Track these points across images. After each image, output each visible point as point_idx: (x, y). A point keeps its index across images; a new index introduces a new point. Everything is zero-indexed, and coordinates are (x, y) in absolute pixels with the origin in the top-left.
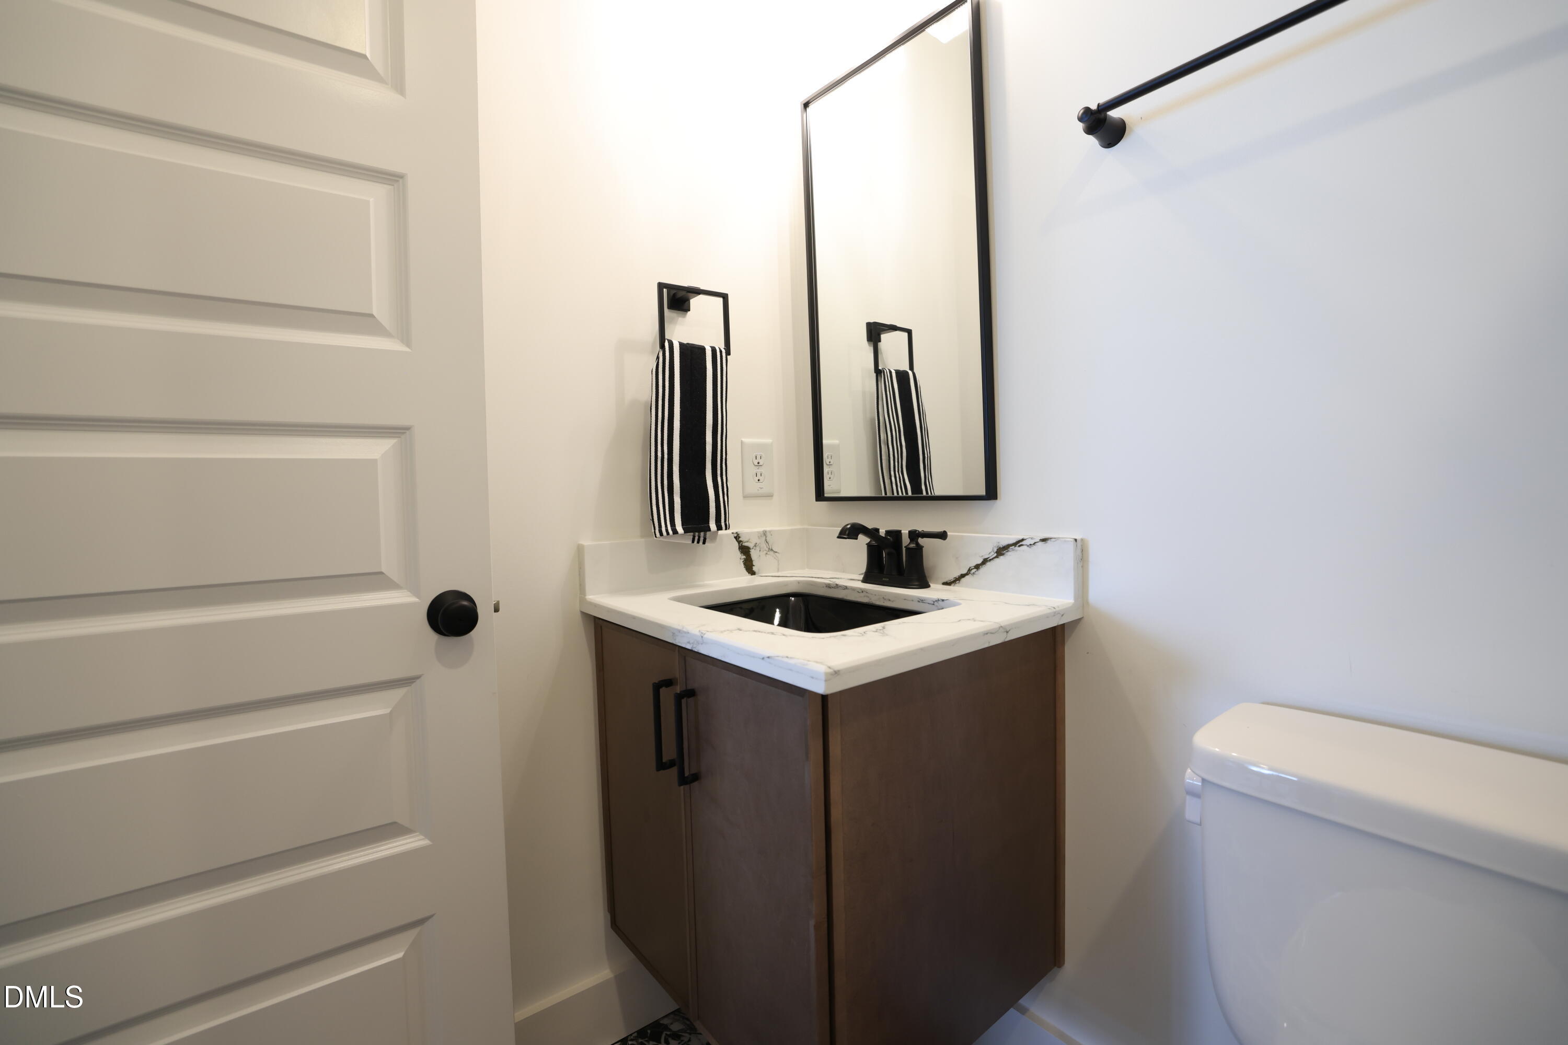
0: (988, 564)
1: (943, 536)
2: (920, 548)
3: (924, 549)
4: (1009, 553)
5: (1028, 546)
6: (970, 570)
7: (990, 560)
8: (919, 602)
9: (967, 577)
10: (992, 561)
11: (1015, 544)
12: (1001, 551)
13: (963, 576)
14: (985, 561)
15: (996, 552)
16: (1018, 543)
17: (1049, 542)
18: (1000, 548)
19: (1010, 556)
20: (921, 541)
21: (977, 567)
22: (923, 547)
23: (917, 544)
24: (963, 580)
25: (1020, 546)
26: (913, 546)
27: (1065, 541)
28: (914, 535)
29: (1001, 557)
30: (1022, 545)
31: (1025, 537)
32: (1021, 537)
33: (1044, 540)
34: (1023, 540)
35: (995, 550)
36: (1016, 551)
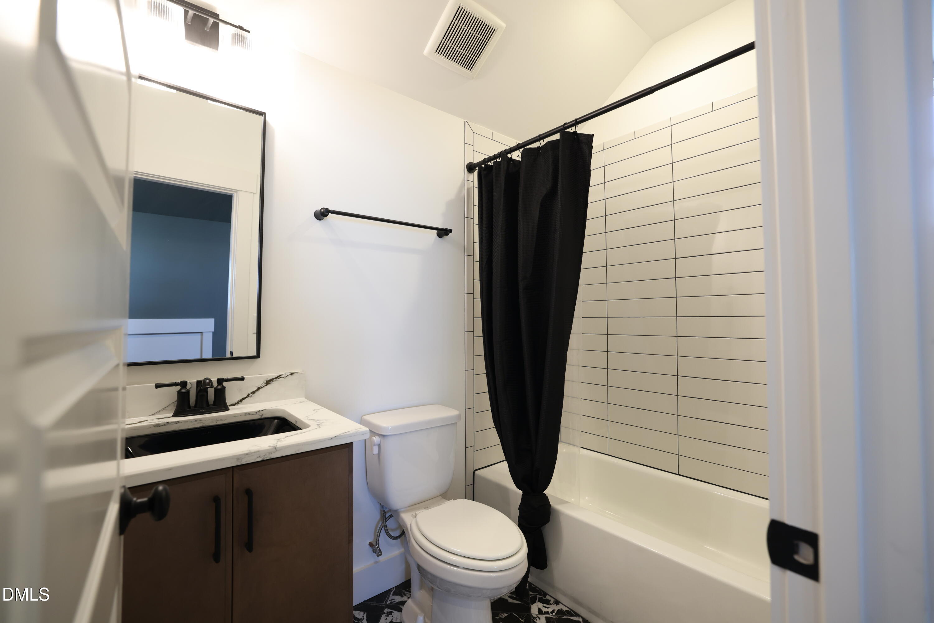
0: (261, 390)
1: (242, 379)
2: (224, 388)
3: (226, 388)
4: (273, 382)
5: (283, 378)
6: (248, 395)
7: (262, 387)
8: (245, 415)
9: (246, 399)
10: (263, 388)
11: (276, 378)
12: (268, 382)
13: (244, 399)
14: (259, 389)
15: (266, 383)
16: (278, 377)
17: (294, 374)
18: (268, 381)
19: (273, 384)
20: (225, 384)
21: (254, 392)
22: (226, 387)
23: (223, 386)
24: (244, 401)
25: (279, 378)
26: (219, 387)
27: (302, 373)
28: (220, 381)
29: (269, 385)
30: (280, 378)
31: (282, 374)
32: (280, 374)
33: (292, 374)
34: (281, 375)
35: (265, 382)
36: (277, 381)
